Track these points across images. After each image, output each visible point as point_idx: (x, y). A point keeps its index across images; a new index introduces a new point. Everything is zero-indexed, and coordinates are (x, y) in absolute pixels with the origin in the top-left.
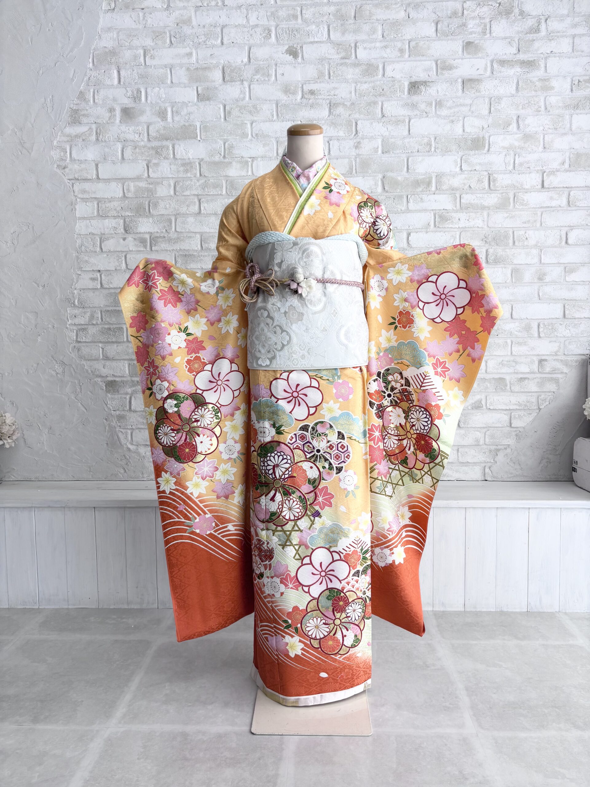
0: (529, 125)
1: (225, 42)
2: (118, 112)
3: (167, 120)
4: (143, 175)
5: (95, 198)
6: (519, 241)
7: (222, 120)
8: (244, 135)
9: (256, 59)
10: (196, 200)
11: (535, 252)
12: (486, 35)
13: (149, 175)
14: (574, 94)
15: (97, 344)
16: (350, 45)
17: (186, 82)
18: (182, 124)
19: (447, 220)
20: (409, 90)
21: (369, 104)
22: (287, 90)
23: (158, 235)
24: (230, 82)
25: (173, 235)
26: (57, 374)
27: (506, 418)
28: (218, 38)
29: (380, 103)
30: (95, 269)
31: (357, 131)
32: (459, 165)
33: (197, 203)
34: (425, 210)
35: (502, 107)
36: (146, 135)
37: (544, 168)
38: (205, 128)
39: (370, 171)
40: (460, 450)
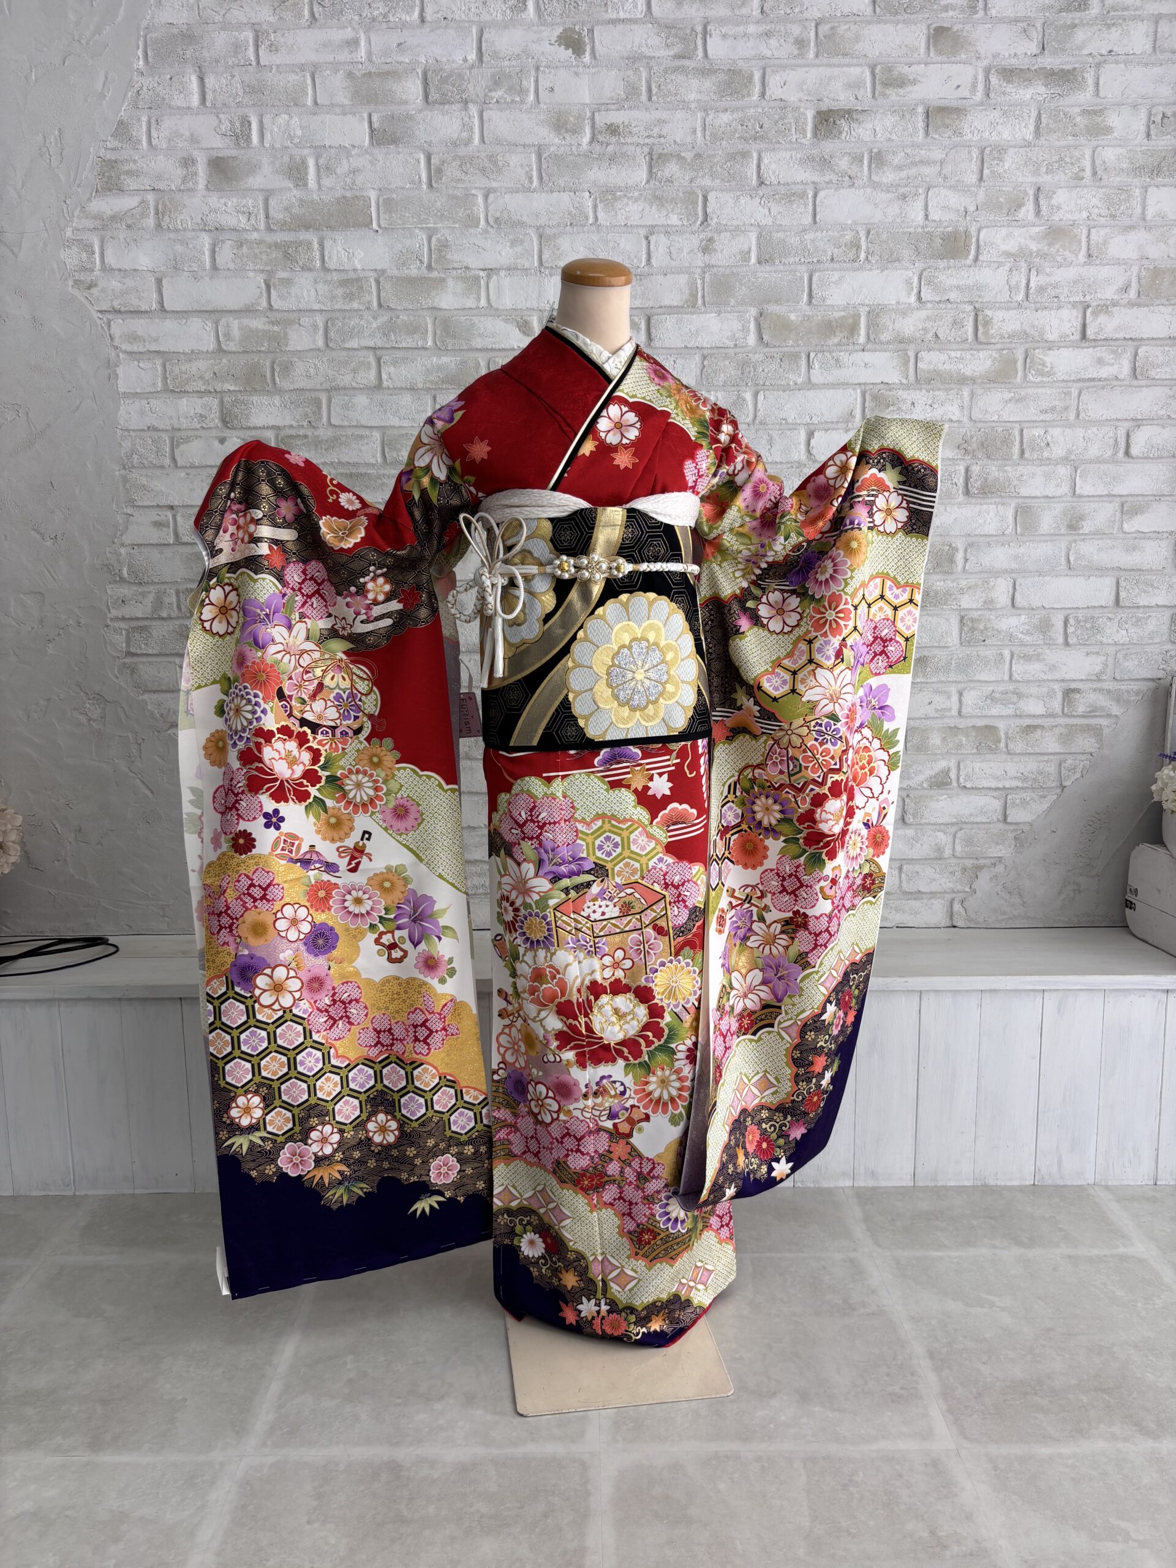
0: (1059, 208)
1: (428, 17)
2: (201, 169)
3: (306, 185)
4: (258, 304)
5: (158, 352)
6: (1033, 450)
7: (425, 187)
8: (471, 221)
9: (495, 55)
10: (372, 359)
11: (1063, 471)
12: (976, 13)
13: (270, 305)
14: (1152, 142)
15: (171, 659)
16: (692, 30)
17: (347, 102)
18: (338, 194)
19: (888, 406)
20: (816, 128)
21: (732, 157)
22: (561, 123)
23: (293, 432)
24: (440, 104)
25: (324, 433)
26: (90, 720)
27: (997, 805)
28: (412, 8)
29: (755, 155)
30: (163, 502)
31: (706, 214)
32: (915, 291)
33: (374, 364)
34: (845, 385)
35: (1006, 167)
36: (262, 216)
37: (1088, 298)
38: (388, 205)
39: (733, 302)
40: (905, 867)
